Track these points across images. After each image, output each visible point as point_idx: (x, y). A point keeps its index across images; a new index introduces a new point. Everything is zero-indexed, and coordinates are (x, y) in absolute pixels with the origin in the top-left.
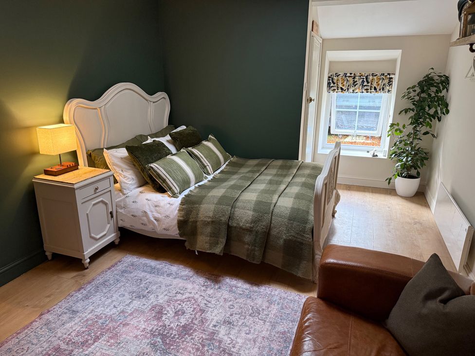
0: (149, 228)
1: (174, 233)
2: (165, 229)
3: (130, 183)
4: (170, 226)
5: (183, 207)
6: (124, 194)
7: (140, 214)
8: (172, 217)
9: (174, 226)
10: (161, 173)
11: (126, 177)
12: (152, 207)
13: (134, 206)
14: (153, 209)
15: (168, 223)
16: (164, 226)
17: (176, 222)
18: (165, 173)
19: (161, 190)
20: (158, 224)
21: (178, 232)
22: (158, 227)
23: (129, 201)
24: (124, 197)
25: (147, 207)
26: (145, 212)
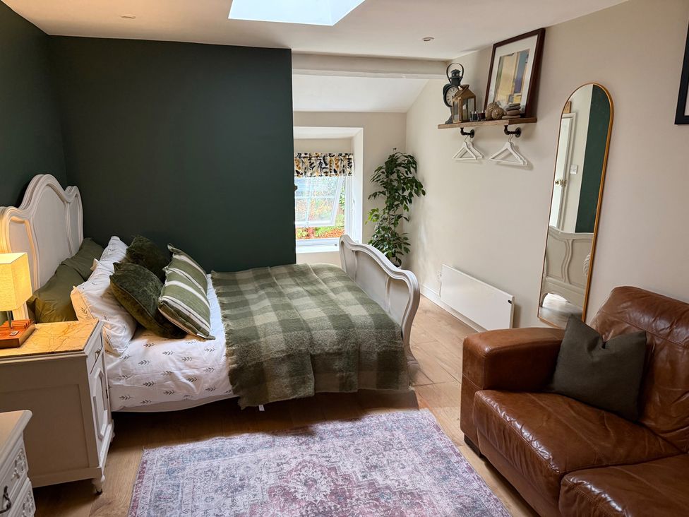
0: (179, 396)
1: (224, 390)
2: (209, 389)
3: (122, 334)
4: (218, 381)
5: (233, 348)
6: (118, 355)
7: (159, 378)
8: (217, 368)
9: (223, 381)
10: (180, 308)
11: (115, 326)
12: (178, 363)
13: (144, 369)
14: (181, 365)
15: (212, 379)
16: (207, 386)
17: (225, 373)
18: (186, 307)
19: (178, 334)
20: (195, 385)
21: (230, 387)
22: (196, 391)
23: (133, 364)
24: (118, 360)
25: (171, 364)
26: (170, 373)
